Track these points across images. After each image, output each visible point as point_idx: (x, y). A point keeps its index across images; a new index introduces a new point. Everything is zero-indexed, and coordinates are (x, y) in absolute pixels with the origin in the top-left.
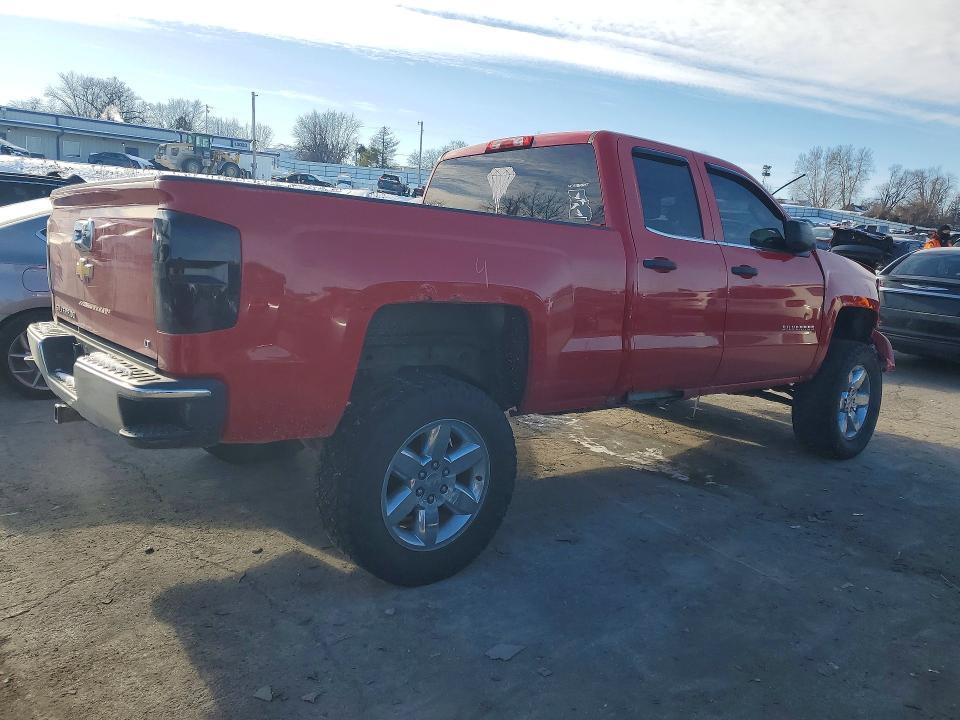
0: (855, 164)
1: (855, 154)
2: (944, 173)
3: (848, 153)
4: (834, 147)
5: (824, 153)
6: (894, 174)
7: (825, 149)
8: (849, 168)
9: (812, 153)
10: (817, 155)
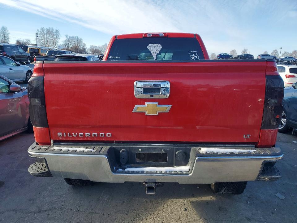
0: (55, 34)
1: (55, 31)
2: (79, 37)
3: (53, 30)
4: (48, 28)
5: (45, 30)
6: (66, 37)
7: (45, 29)
8: (54, 35)
9: (41, 29)
10: (43, 30)
